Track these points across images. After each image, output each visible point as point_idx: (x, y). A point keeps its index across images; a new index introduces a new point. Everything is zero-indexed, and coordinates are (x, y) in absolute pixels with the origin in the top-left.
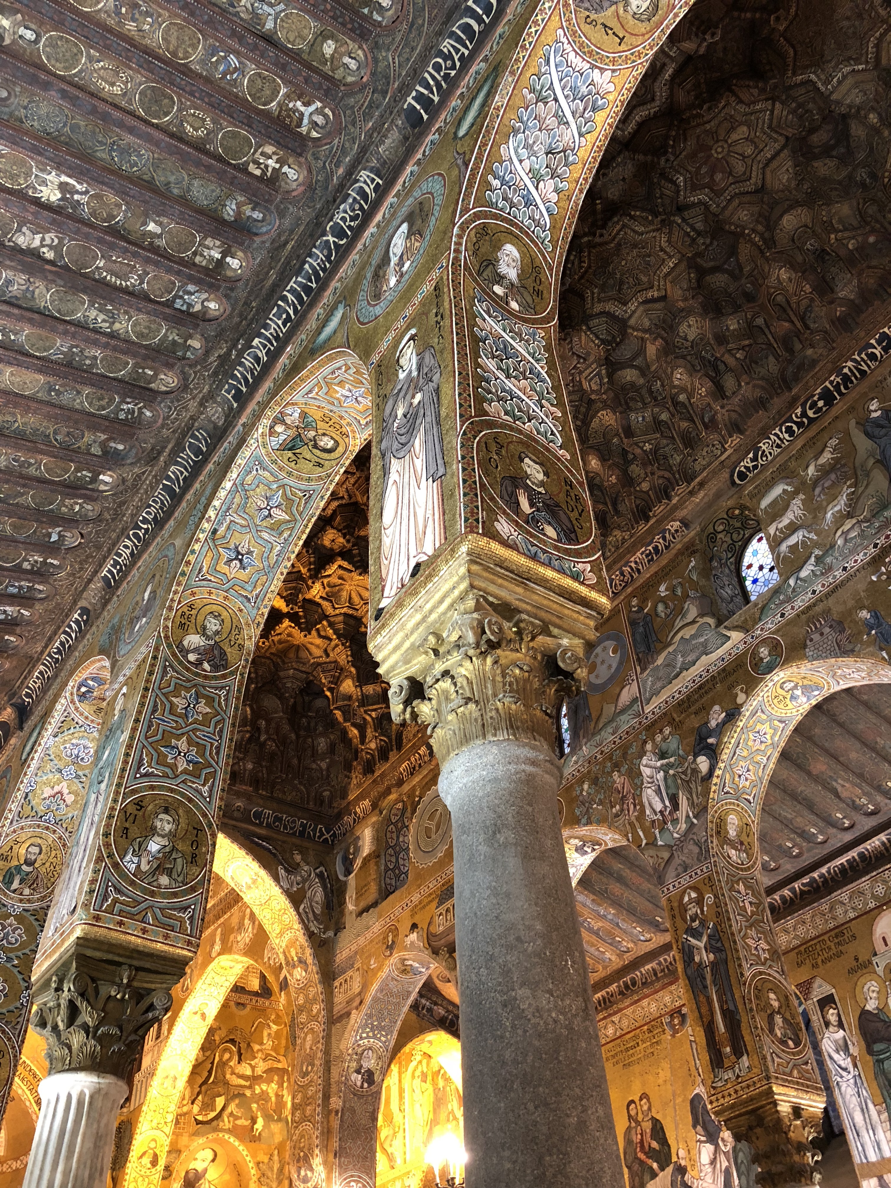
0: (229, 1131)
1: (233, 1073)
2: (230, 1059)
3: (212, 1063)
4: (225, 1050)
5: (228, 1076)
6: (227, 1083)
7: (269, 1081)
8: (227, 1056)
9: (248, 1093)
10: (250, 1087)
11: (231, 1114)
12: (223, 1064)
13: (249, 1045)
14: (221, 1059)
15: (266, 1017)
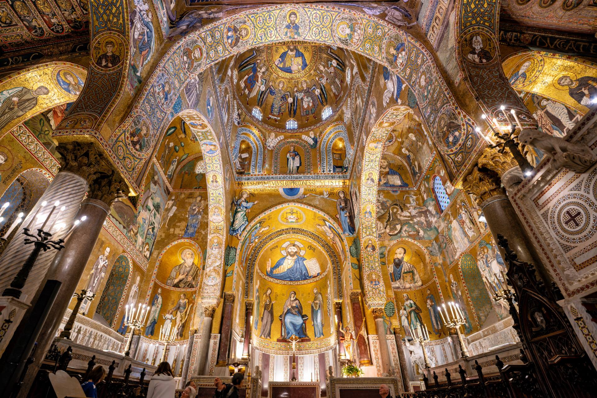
0: (407, 237)
1: (400, 216)
2: (397, 211)
3: (389, 213)
4: (394, 208)
5: (399, 217)
6: (399, 220)
7: (420, 216)
8: (395, 210)
9: (411, 222)
10: (411, 220)
11: (406, 231)
12: (395, 214)
13: (404, 205)
14: (393, 211)
15: (409, 194)
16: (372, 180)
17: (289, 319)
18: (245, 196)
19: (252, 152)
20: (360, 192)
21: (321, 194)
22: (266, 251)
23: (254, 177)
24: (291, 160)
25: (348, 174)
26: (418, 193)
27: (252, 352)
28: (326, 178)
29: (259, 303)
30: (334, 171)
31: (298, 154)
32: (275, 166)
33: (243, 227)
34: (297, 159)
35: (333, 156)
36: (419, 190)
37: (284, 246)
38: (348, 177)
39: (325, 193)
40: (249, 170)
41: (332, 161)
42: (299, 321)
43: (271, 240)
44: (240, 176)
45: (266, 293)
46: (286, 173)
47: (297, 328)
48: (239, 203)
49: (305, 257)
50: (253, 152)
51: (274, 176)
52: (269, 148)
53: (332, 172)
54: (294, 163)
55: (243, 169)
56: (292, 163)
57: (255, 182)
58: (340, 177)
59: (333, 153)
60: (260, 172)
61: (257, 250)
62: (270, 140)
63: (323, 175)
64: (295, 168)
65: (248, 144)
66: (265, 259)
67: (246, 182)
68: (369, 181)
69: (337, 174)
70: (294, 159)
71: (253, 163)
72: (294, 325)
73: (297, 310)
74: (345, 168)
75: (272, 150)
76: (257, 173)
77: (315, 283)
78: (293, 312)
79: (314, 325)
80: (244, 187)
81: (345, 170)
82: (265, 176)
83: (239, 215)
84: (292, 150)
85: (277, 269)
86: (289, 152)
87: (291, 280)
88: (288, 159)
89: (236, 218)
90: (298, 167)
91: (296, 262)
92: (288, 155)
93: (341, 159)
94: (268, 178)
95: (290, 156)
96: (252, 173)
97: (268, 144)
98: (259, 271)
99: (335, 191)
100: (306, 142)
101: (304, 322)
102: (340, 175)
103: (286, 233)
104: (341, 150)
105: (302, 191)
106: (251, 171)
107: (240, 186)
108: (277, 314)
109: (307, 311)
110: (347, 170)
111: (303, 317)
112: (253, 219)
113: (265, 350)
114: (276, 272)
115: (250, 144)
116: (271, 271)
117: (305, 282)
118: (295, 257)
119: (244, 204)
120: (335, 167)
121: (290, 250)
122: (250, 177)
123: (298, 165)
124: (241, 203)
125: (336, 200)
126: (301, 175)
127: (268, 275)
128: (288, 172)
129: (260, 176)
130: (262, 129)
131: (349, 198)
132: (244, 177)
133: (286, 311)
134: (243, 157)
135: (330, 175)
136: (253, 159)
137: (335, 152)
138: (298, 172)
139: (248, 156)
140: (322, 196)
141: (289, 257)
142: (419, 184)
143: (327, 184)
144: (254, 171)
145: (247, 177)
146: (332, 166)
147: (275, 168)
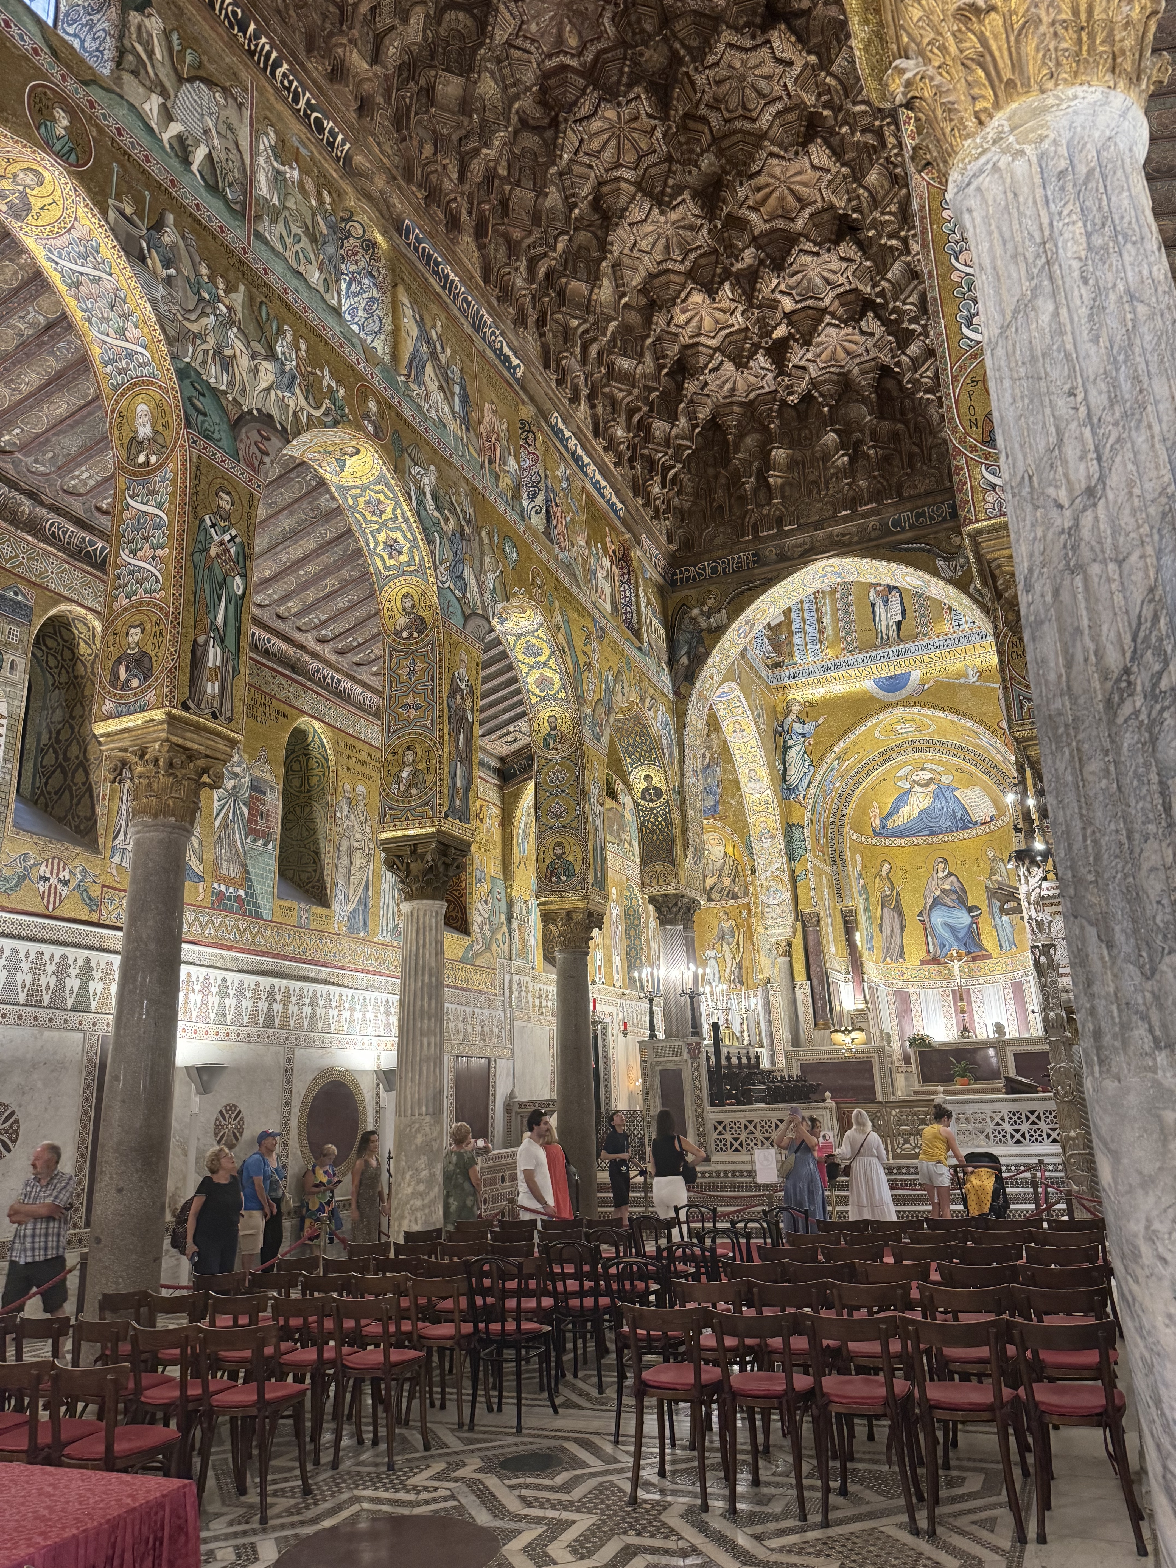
17: (938, 918)
18: (796, 709)
21: (962, 674)
22: (864, 795)
23: (806, 668)
24: (880, 605)
27: (872, 994)
28: (967, 640)
29: (867, 900)
31: (895, 587)
32: (848, 633)
33: (807, 780)
34: (894, 600)
37: (901, 773)
39: (970, 672)
40: (791, 655)
42: (963, 919)
43: (868, 774)
44: (777, 672)
45: (879, 873)
46: (874, 647)
47: (960, 935)
48: (786, 727)
49: (955, 785)
51: (848, 658)
54: (889, 615)
56: (883, 616)
57: (810, 680)
60: (816, 655)
61: (842, 801)
63: (958, 634)
64: (892, 628)
66: (863, 808)
67: (792, 682)
70: (886, 602)
71: (797, 637)
72: (952, 929)
73: (954, 897)
76: (810, 658)
77: (988, 837)
78: (948, 901)
79: (995, 926)
82: (829, 662)
83: (792, 754)
85: (895, 817)
87: (933, 833)
88: (873, 605)
89: (788, 761)
90: (899, 624)
91: (936, 796)
92: (872, 591)
94: (836, 665)
95: (877, 593)
96: (799, 663)
98: (855, 837)
101: (975, 920)
103: (899, 755)
105: (916, 676)
106: (797, 659)
107: (781, 690)
108: (911, 910)
109: (977, 897)
111: (970, 910)
112: (821, 759)
113: (898, 985)
114: (894, 823)
116: (883, 825)
117: (966, 833)
118: (933, 787)
119: (797, 727)
121: (916, 778)
122: (797, 669)
123: (899, 618)
124: (791, 726)
125: (997, 686)
127: (876, 834)
128: (879, 641)
132: (785, 672)
133: (930, 902)
135: (975, 630)
136: (795, 627)
138: (900, 639)
140: (962, 680)
141: (918, 788)
144: (804, 658)
145: (791, 670)
147: (849, 639)
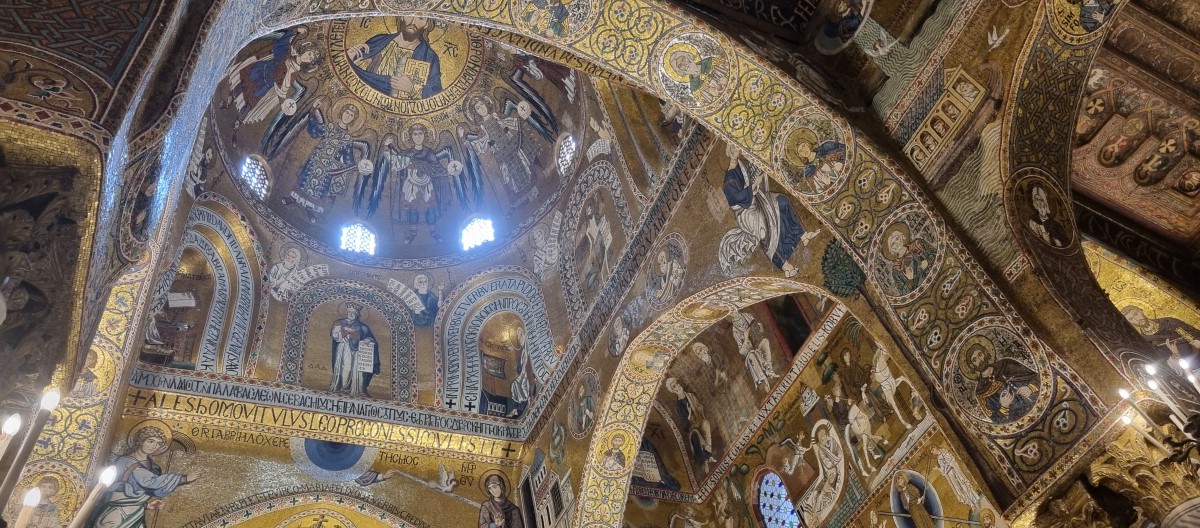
15: (682, 512)
16: (621, 458)
18: (150, 446)
19: (210, 294)
20: (577, 491)
21: (433, 475)
23: (207, 381)
24: (344, 348)
25: (525, 426)
26: (707, 513)
28: (458, 427)
30: (482, 410)
31: (370, 335)
32: (291, 359)
34: (366, 348)
35: (482, 363)
36: (710, 502)
38: (524, 436)
39: (445, 477)
40: (191, 350)
41: (478, 378)
44: (151, 368)
46: (325, 389)
50: (217, 297)
51: (283, 391)
52: (275, 295)
53: (475, 411)
54: (357, 361)
55: (167, 345)
56: (348, 360)
57: (206, 401)
58: (497, 431)
59: (484, 355)
60: (233, 367)
62: (281, 269)
63: (446, 415)
64: (359, 379)
65: (202, 265)
67: (171, 394)
68: (611, 461)
69: (490, 421)
70: (355, 347)
71: (209, 333)
74: (517, 405)
75: (284, 304)
76: (221, 369)
80: (155, 411)
81: (515, 412)
82: (248, 386)
84: (351, 318)
86: (341, 321)
88: (335, 344)
90: (367, 377)
92: (337, 329)
93: (504, 377)
94: (259, 395)
95: (344, 334)
96: (199, 368)
97: (274, 282)
99: (477, 474)
100: (401, 301)
102: (500, 423)
104: (503, 347)
105: (370, 457)
106: (199, 361)
107: (141, 403)
110: (520, 413)
115: (211, 268)
119: (145, 475)
120: (488, 397)
122: (190, 377)
123: (371, 371)
125: (479, 506)
126: (377, 405)
128: (335, 386)
129: (230, 384)
130: (263, 228)
131: (517, 500)
132: (166, 374)
134: (171, 305)
135: (469, 419)
136: (213, 317)
137: (488, 352)
138: (365, 392)
139: (192, 303)
140: (432, 484)
142: (710, 486)
143: (455, 446)
144: (210, 363)
145: (179, 376)
146: (479, 393)
147: (291, 366)
